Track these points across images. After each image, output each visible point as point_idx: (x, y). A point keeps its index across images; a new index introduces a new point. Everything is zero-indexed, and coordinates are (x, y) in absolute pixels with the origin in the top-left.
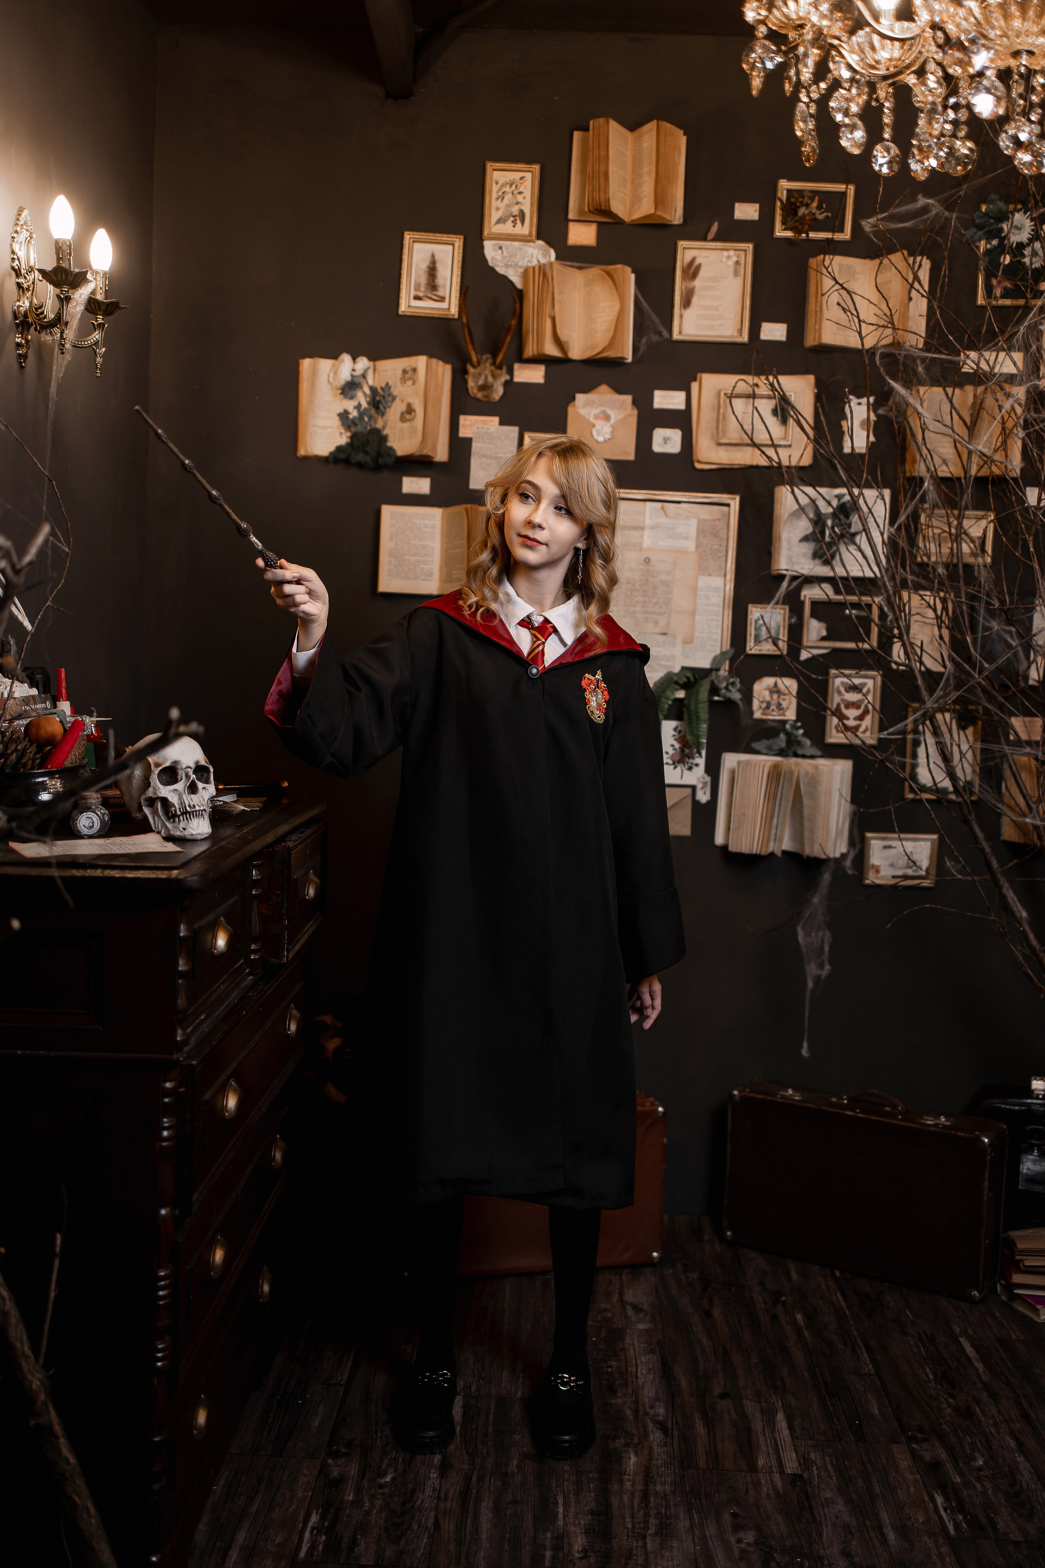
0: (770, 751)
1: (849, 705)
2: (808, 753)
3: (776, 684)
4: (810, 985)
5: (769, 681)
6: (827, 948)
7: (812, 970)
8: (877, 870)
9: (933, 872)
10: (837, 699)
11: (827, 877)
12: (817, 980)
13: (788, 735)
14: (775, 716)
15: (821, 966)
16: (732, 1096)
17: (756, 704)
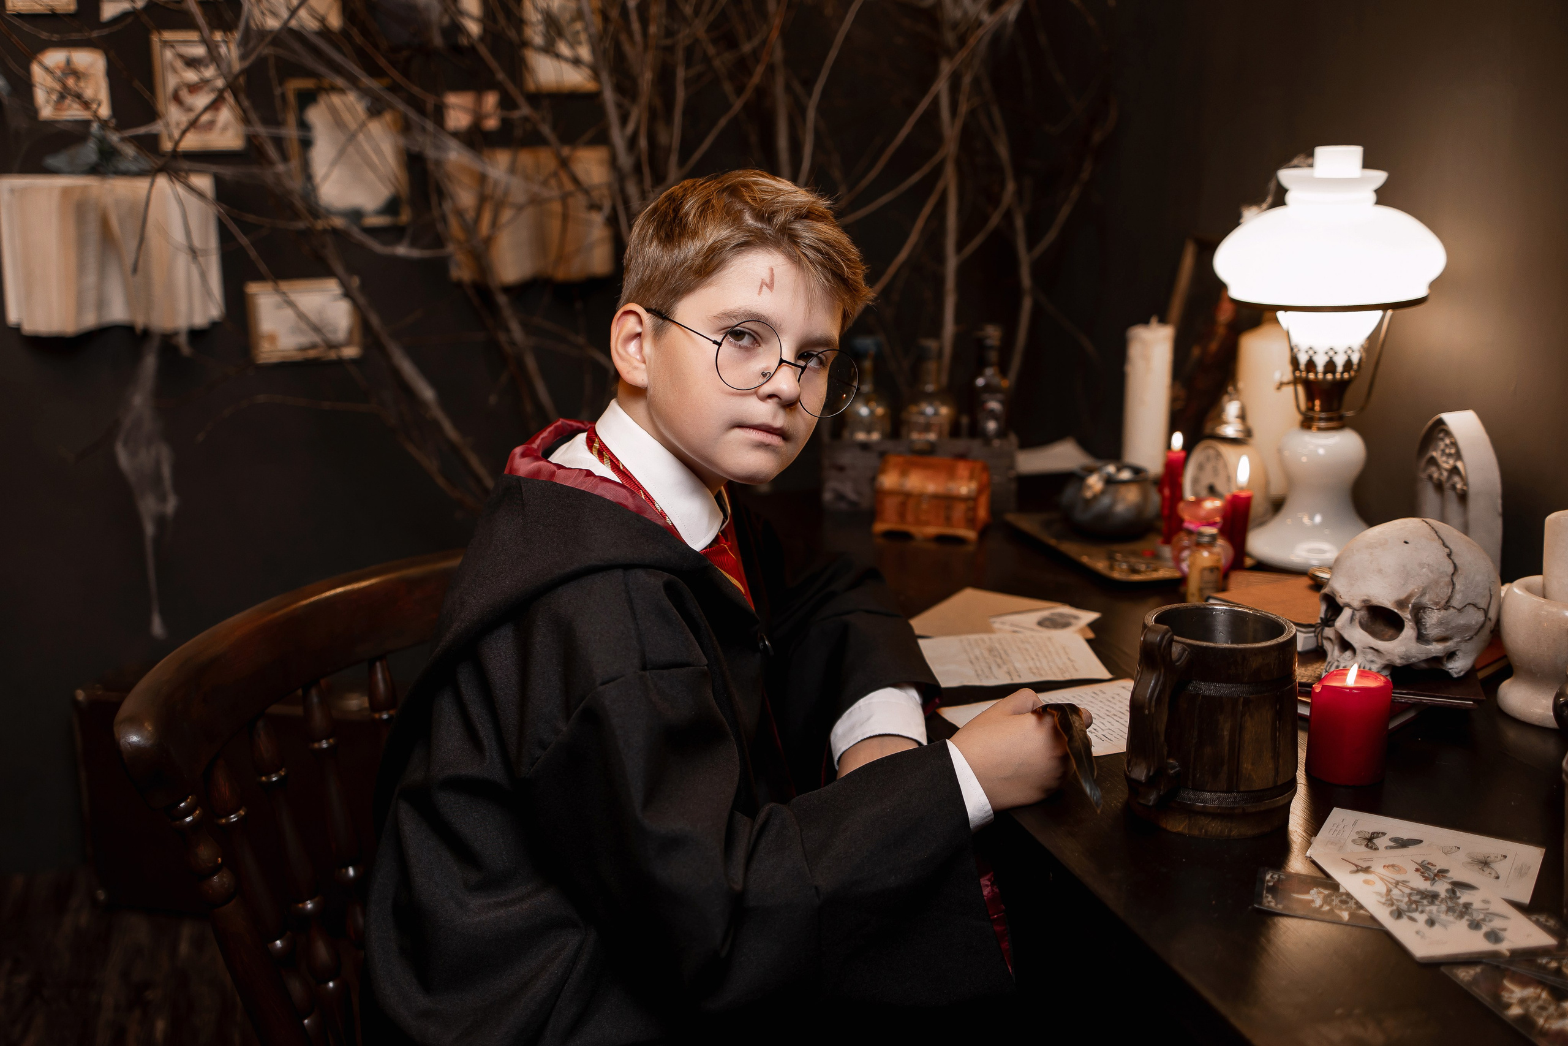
0: (73, 172)
1: (193, 88)
2: (133, 168)
3: (68, 62)
4: (150, 529)
5: (55, 58)
6: (166, 471)
7: (148, 506)
8: (272, 338)
9: (357, 337)
10: (172, 82)
11: (150, 362)
12: (161, 521)
13: (102, 142)
14: (74, 112)
15: (163, 499)
16: (75, 702)
17: (40, 96)
